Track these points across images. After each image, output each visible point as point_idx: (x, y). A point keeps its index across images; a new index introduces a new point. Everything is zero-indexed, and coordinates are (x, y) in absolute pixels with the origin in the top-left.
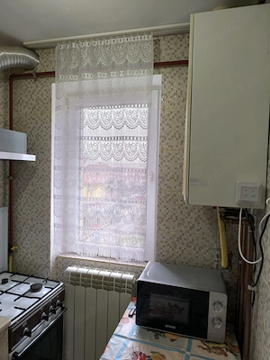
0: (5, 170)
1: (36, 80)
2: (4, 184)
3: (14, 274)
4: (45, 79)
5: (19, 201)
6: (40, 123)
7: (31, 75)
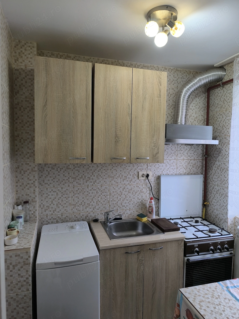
0: (203, 151)
1: (223, 87)
2: (203, 160)
3: (204, 220)
4: (229, 85)
5: (211, 172)
6: (225, 117)
7: (219, 85)
